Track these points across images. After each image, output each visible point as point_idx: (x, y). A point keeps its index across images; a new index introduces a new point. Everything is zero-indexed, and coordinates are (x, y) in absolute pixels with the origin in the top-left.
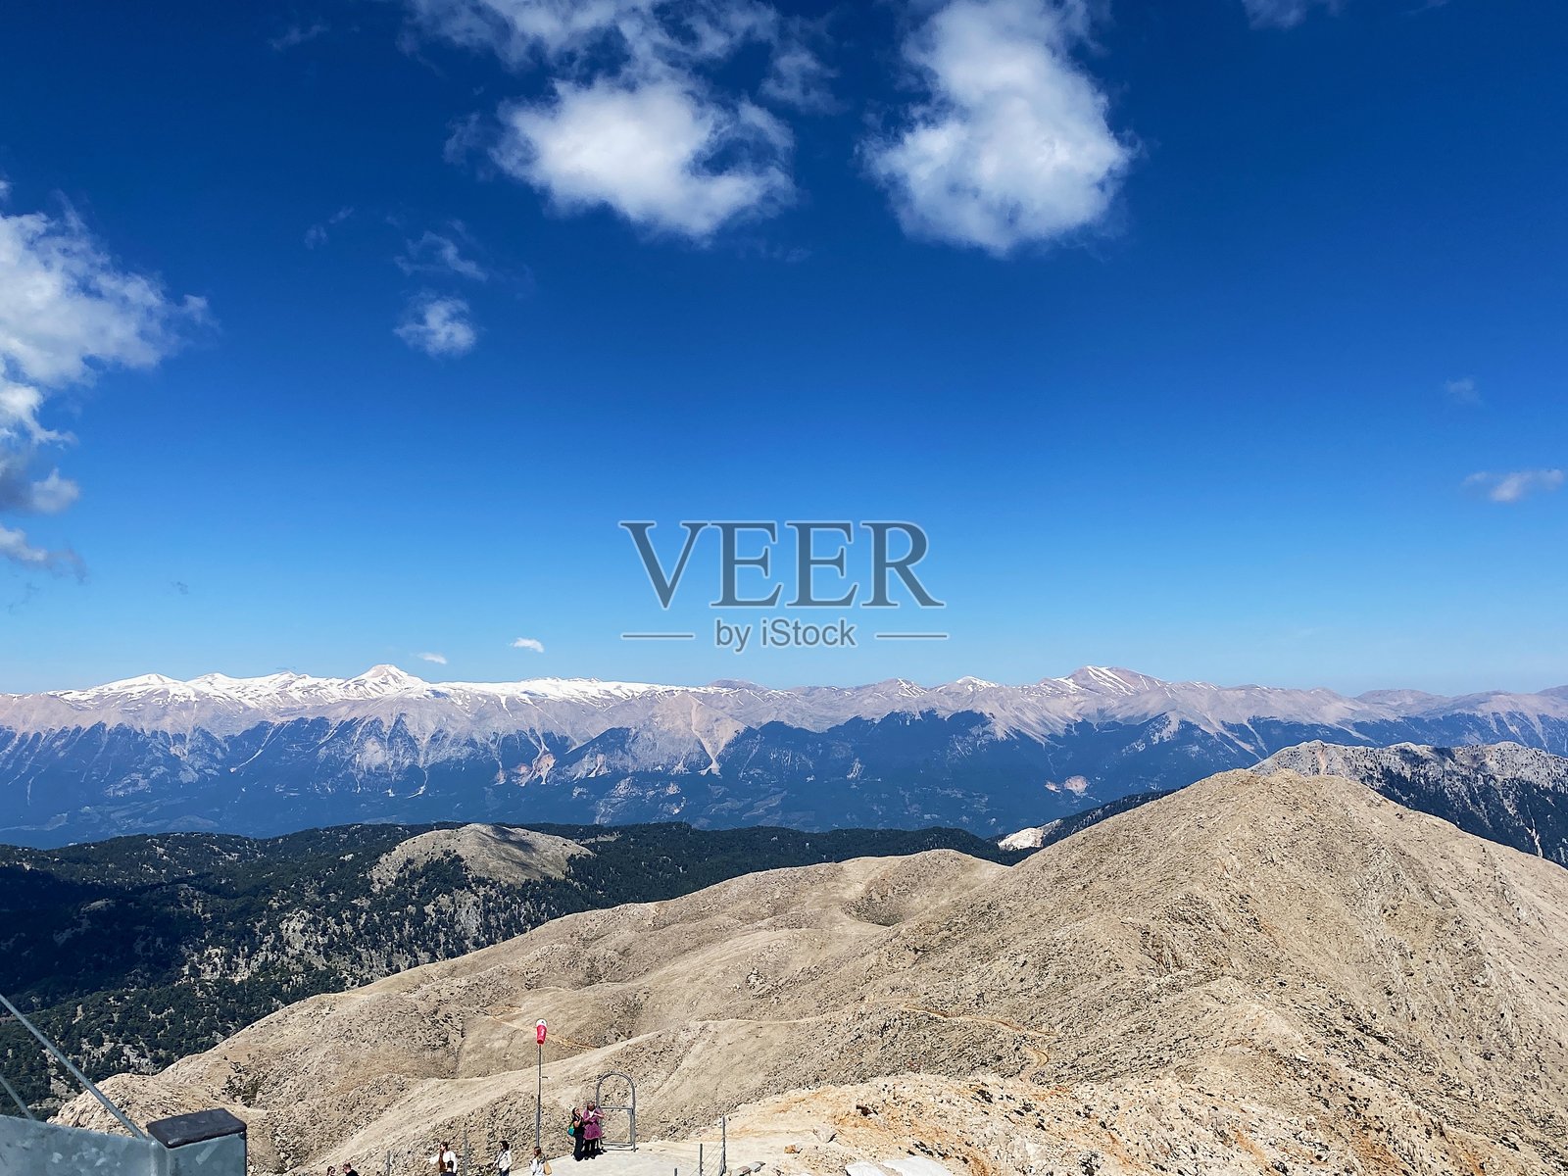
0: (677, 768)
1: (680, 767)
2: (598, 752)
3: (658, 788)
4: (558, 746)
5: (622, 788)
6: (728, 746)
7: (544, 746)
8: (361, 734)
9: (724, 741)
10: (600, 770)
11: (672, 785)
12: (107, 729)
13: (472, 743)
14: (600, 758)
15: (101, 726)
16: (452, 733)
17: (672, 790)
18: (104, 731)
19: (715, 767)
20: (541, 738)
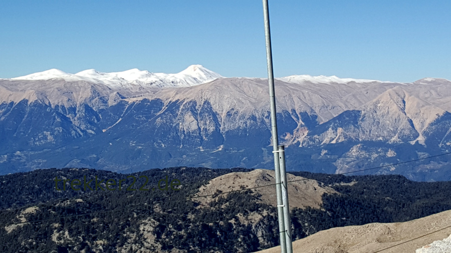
0: (393, 139)
1: (395, 138)
2: (338, 126)
3: (380, 152)
4: (310, 121)
5: (354, 151)
6: (432, 124)
7: (300, 121)
8: (183, 110)
9: (428, 121)
10: (339, 139)
11: (390, 150)
12: (29, 103)
13: (253, 118)
14: (340, 130)
15: (25, 101)
16: (241, 111)
17: (390, 154)
18: (27, 105)
19: (421, 139)
20: (299, 116)
